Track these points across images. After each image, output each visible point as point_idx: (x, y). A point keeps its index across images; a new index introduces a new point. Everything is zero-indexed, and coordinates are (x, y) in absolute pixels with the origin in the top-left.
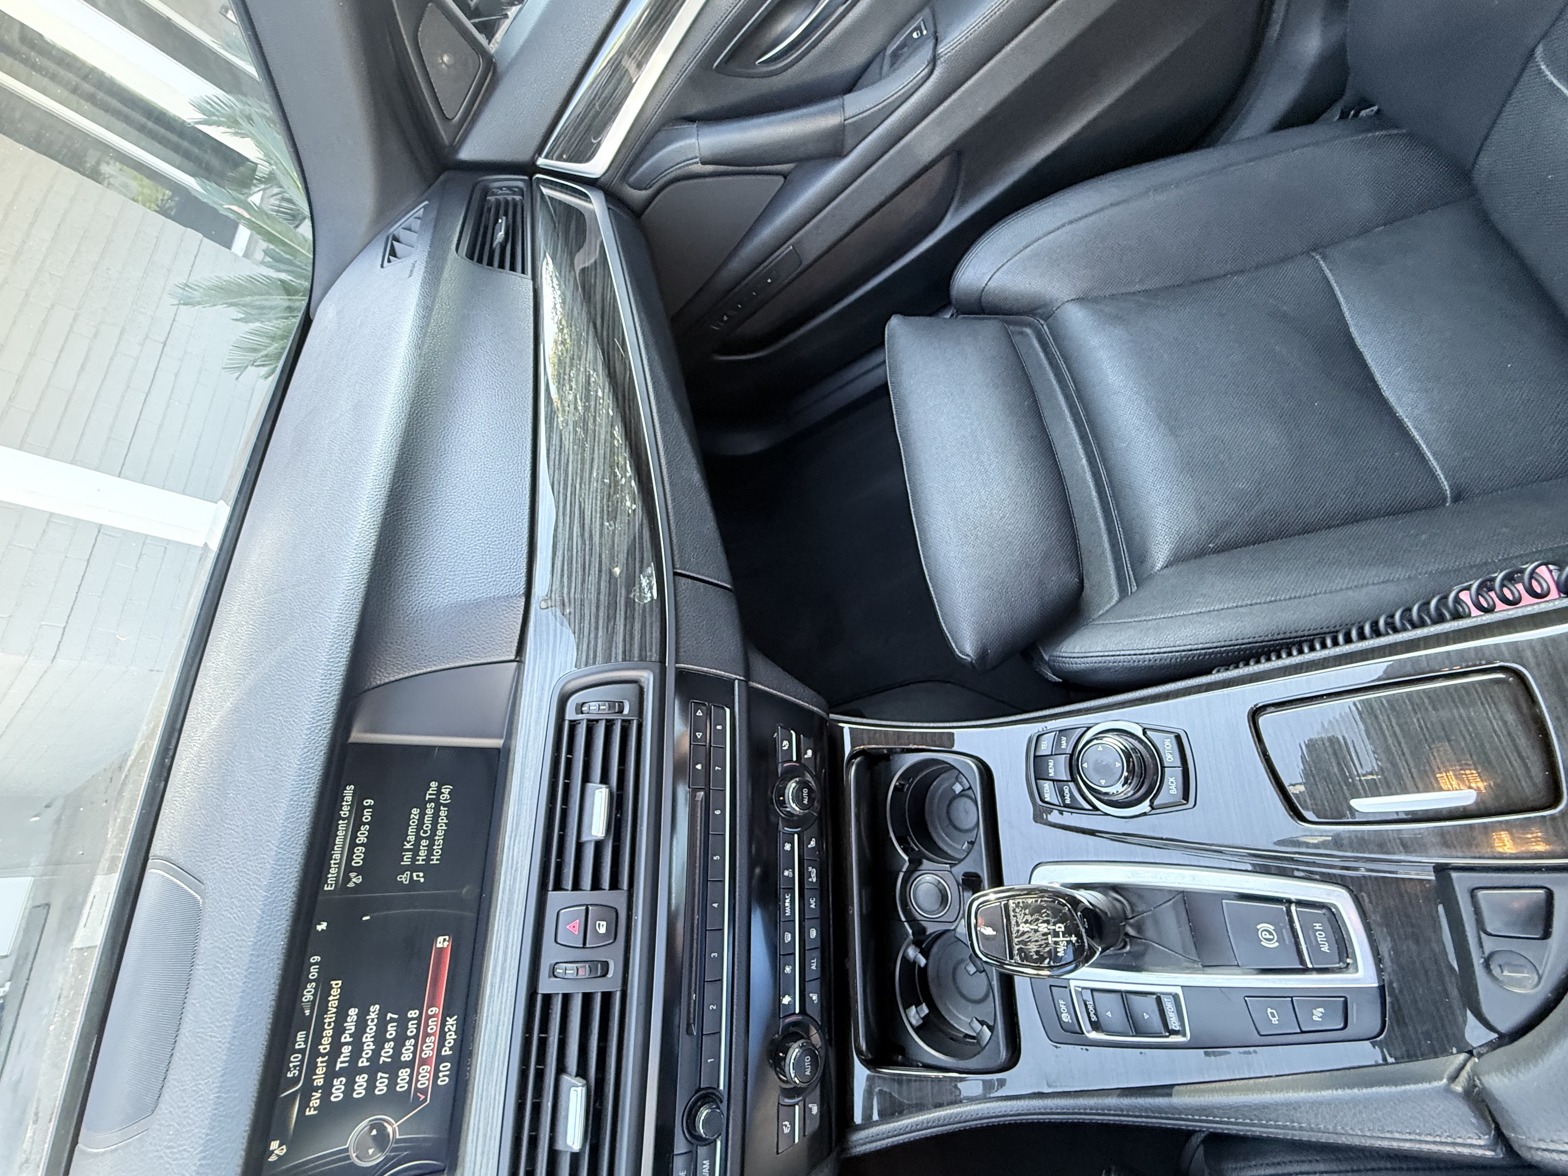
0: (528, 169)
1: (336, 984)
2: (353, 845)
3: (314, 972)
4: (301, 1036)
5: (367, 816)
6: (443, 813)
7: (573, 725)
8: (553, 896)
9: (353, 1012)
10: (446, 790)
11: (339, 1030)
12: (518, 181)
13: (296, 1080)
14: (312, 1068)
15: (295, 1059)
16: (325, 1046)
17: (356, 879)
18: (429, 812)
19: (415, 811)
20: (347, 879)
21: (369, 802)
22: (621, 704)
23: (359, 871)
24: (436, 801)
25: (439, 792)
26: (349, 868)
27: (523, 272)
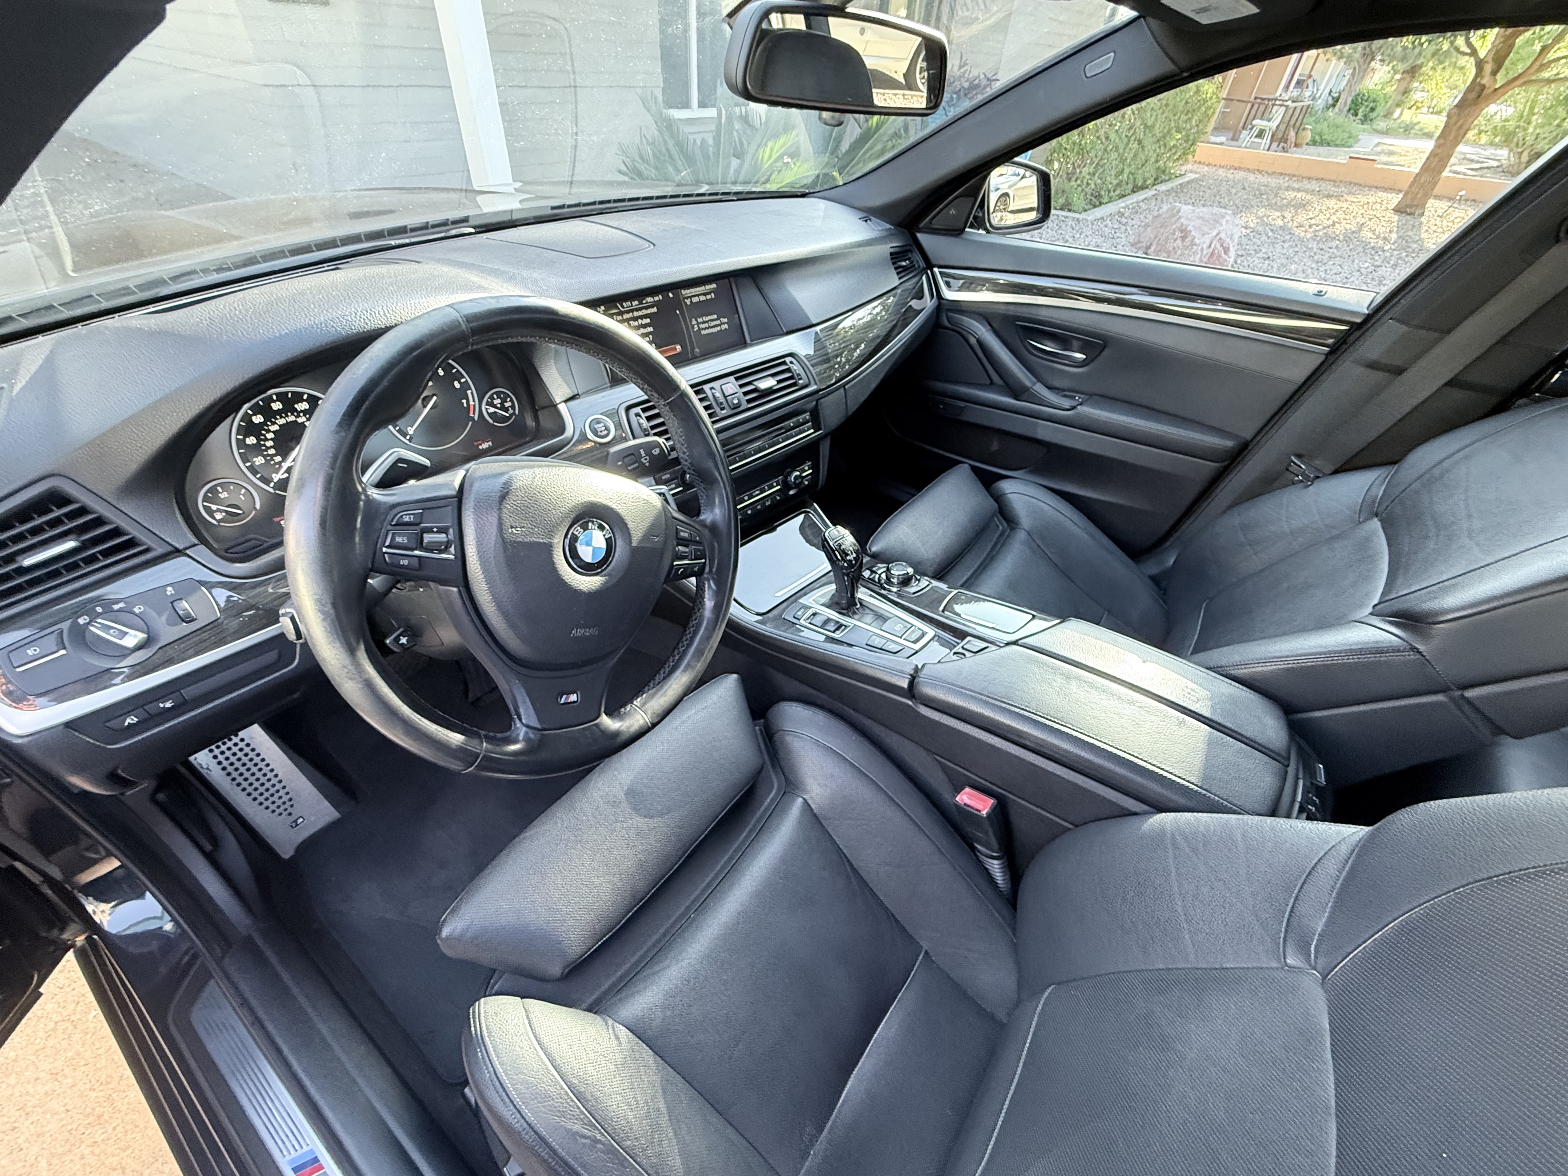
0: (930, 266)
1: (655, 310)
2: (698, 295)
3: (656, 299)
4: (636, 302)
5: (709, 297)
6: (719, 328)
7: (784, 363)
8: (732, 379)
9: (648, 321)
10: (726, 326)
11: (642, 317)
12: (922, 264)
13: (623, 307)
14: (628, 312)
15: (629, 303)
16: (636, 314)
17: (688, 302)
18: (718, 322)
19: (715, 316)
20: (687, 298)
21: (713, 295)
22: (801, 379)
23: (691, 302)
24: (722, 324)
25: (724, 323)
26: (691, 297)
27: (900, 278)
